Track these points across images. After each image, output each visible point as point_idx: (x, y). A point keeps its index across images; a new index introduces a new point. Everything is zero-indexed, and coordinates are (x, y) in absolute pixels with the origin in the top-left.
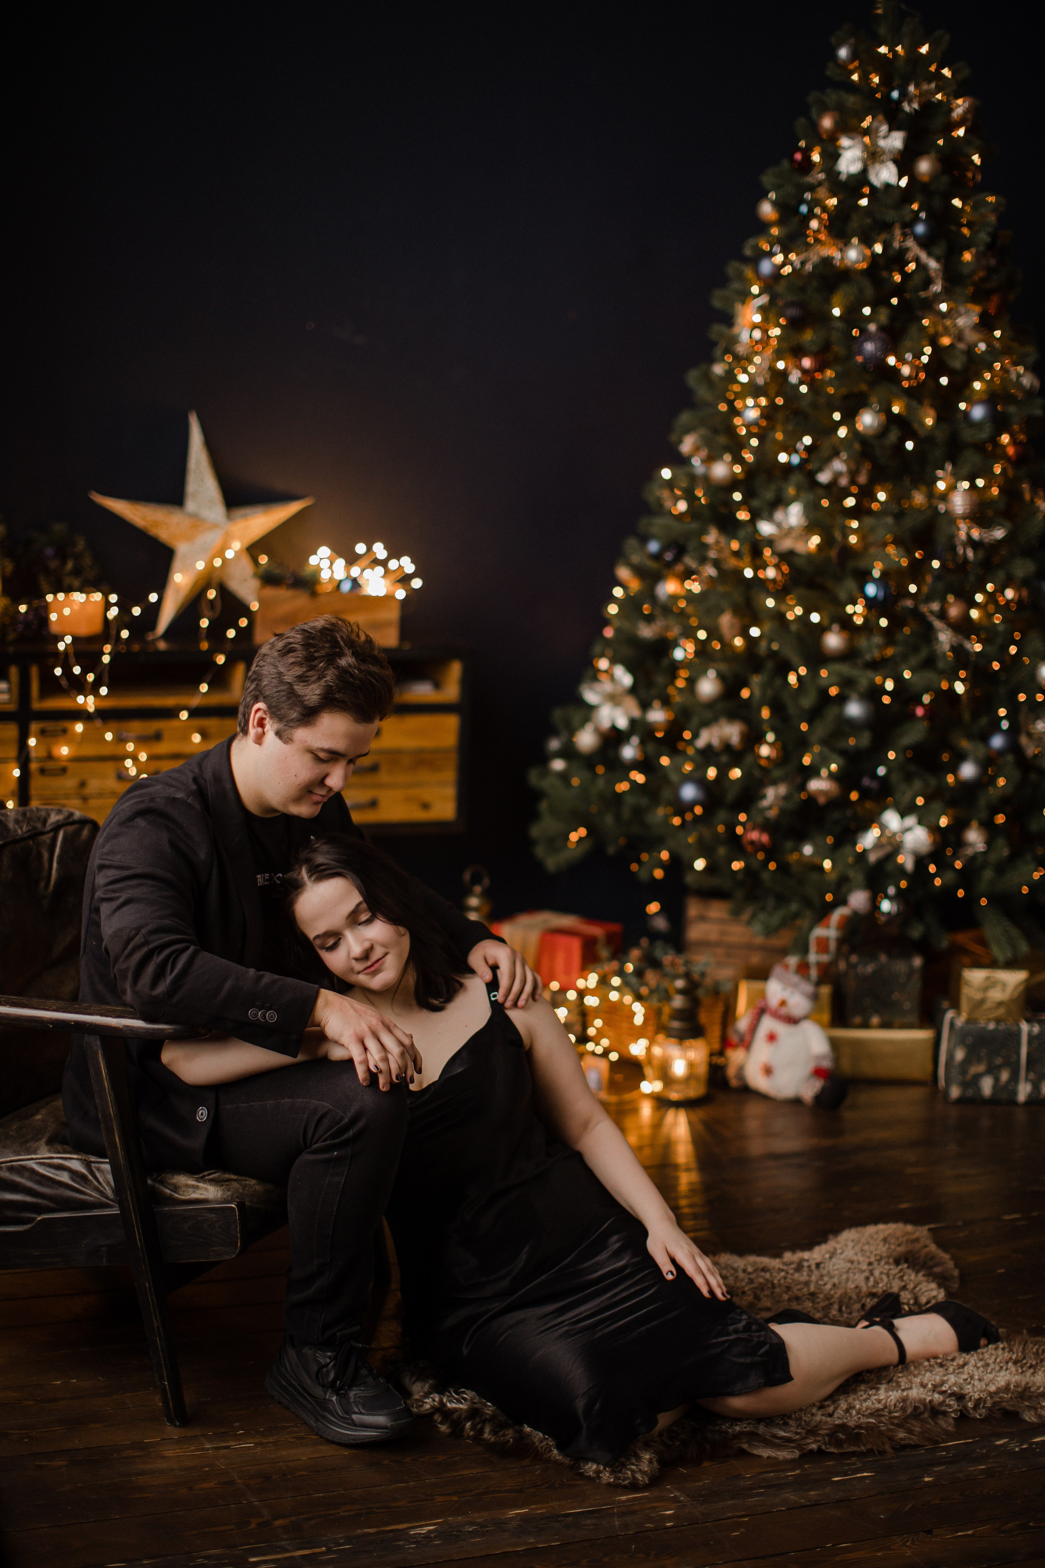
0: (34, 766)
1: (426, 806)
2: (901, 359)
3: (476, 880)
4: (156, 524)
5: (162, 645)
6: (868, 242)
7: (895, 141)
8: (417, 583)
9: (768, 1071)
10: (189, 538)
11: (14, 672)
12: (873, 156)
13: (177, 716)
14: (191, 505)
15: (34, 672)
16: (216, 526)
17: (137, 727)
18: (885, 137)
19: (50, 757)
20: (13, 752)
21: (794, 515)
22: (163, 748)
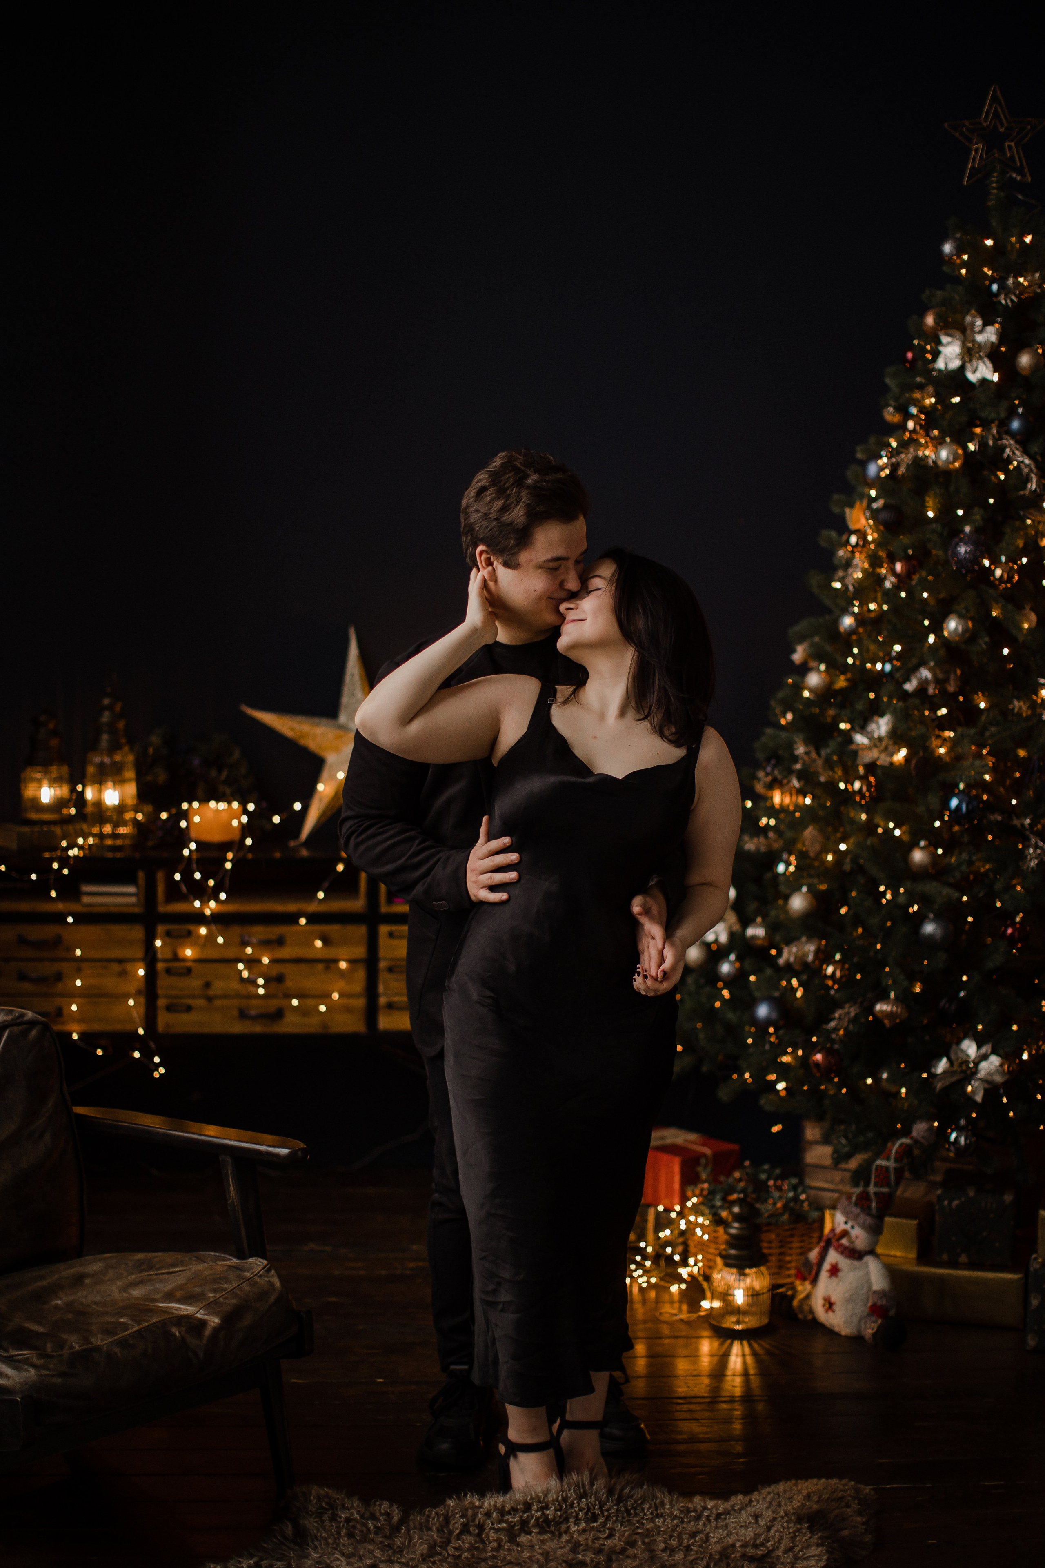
0: (160, 966)
2: (995, 562)
4: (304, 735)
5: (304, 853)
6: (960, 440)
7: (989, 335)
9: (829, 1305)
11: (141, 875)
12: (969, 353)
13: (297, 923)
15: (160, 876)
17: (259, 931)
18: (981, 332)
19: (176, 958)
20: (140, 953)
21: (882, 726)
22: (286, 952)
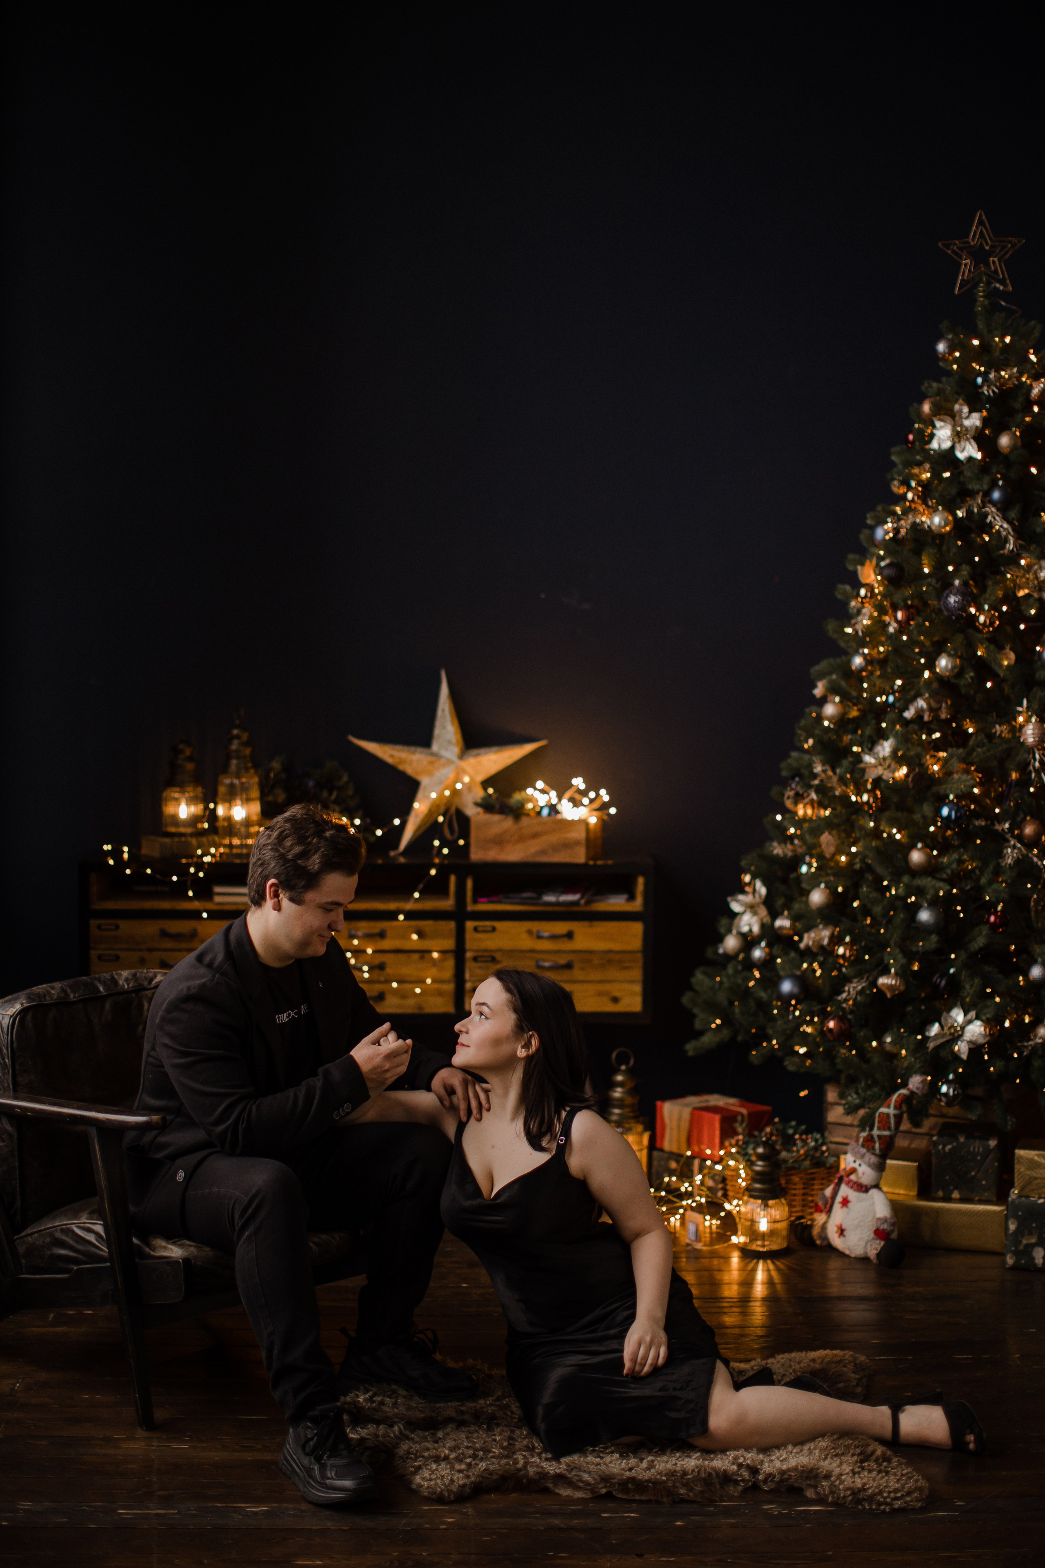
1: (615, 1000)
2: (980, 609)
3: (622, 1059)
4: (402, 761)
5: (402, 860)
6: (950, 508)
7: (974, 421)
8: (613, 811)
9: (841, 1231)
10: (430, 773)
12: (958, 436)
13: (397, 919)
14: (435, 747)
16: (449, 762)
17: (364, 926)
18: (967, 418)
21: (886, 748)
22: (386, 944)
